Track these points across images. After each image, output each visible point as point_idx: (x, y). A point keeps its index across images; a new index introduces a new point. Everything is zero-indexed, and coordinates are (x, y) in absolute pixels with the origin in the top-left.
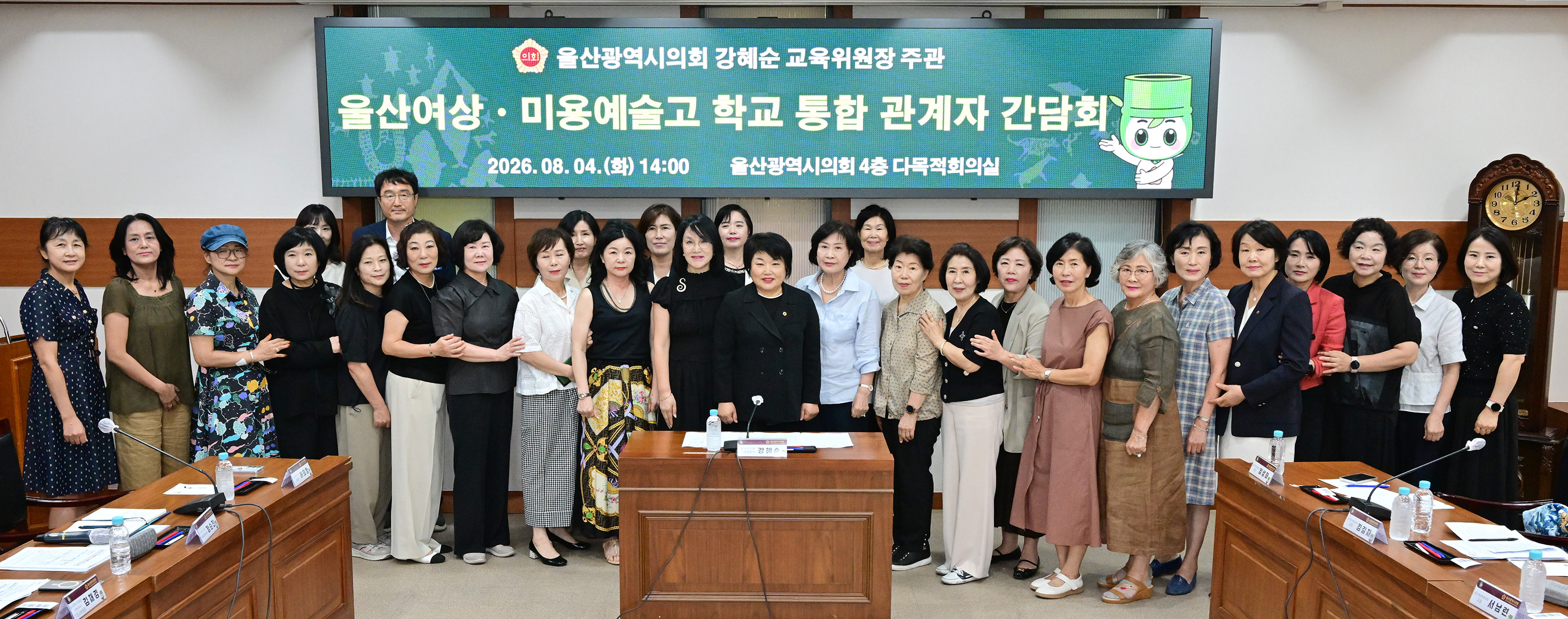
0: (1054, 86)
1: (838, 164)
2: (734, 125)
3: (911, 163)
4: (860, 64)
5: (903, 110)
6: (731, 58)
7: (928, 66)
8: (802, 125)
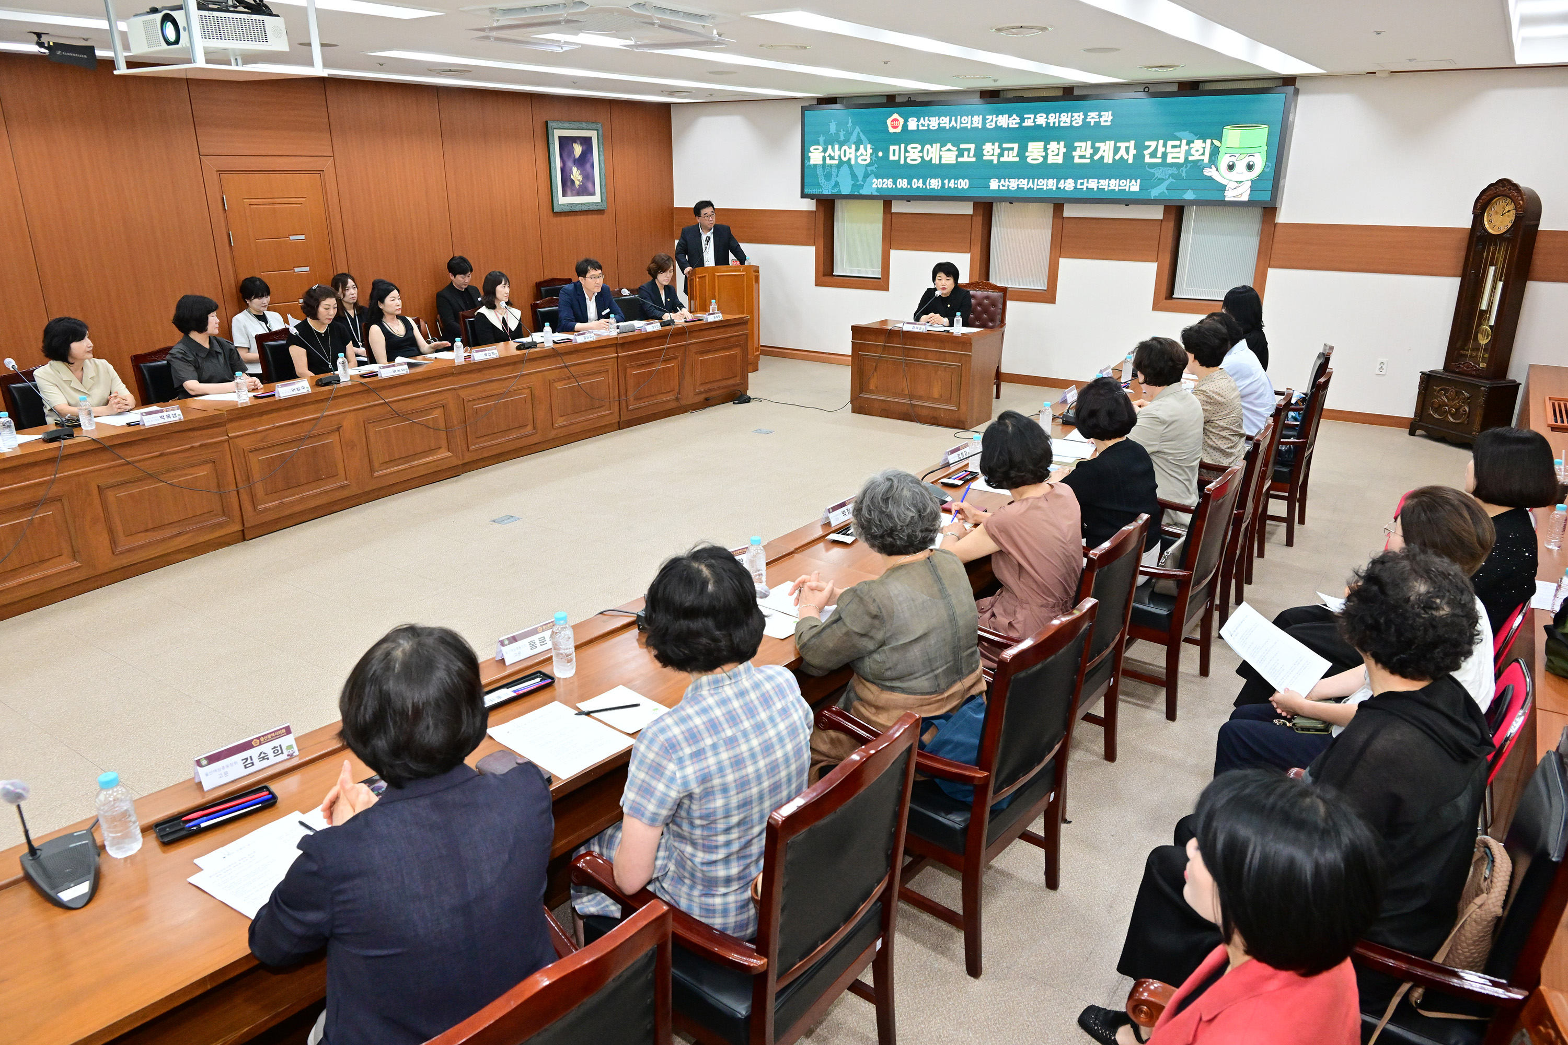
0: (1177, 134)
1: (1047, 183)
2: (992, 161)
3: (1088, 183)
4: (1064, 123)
5: (1086, 150)
6: (994, 121)
7: (1102, 123)
8: (1029, 160)
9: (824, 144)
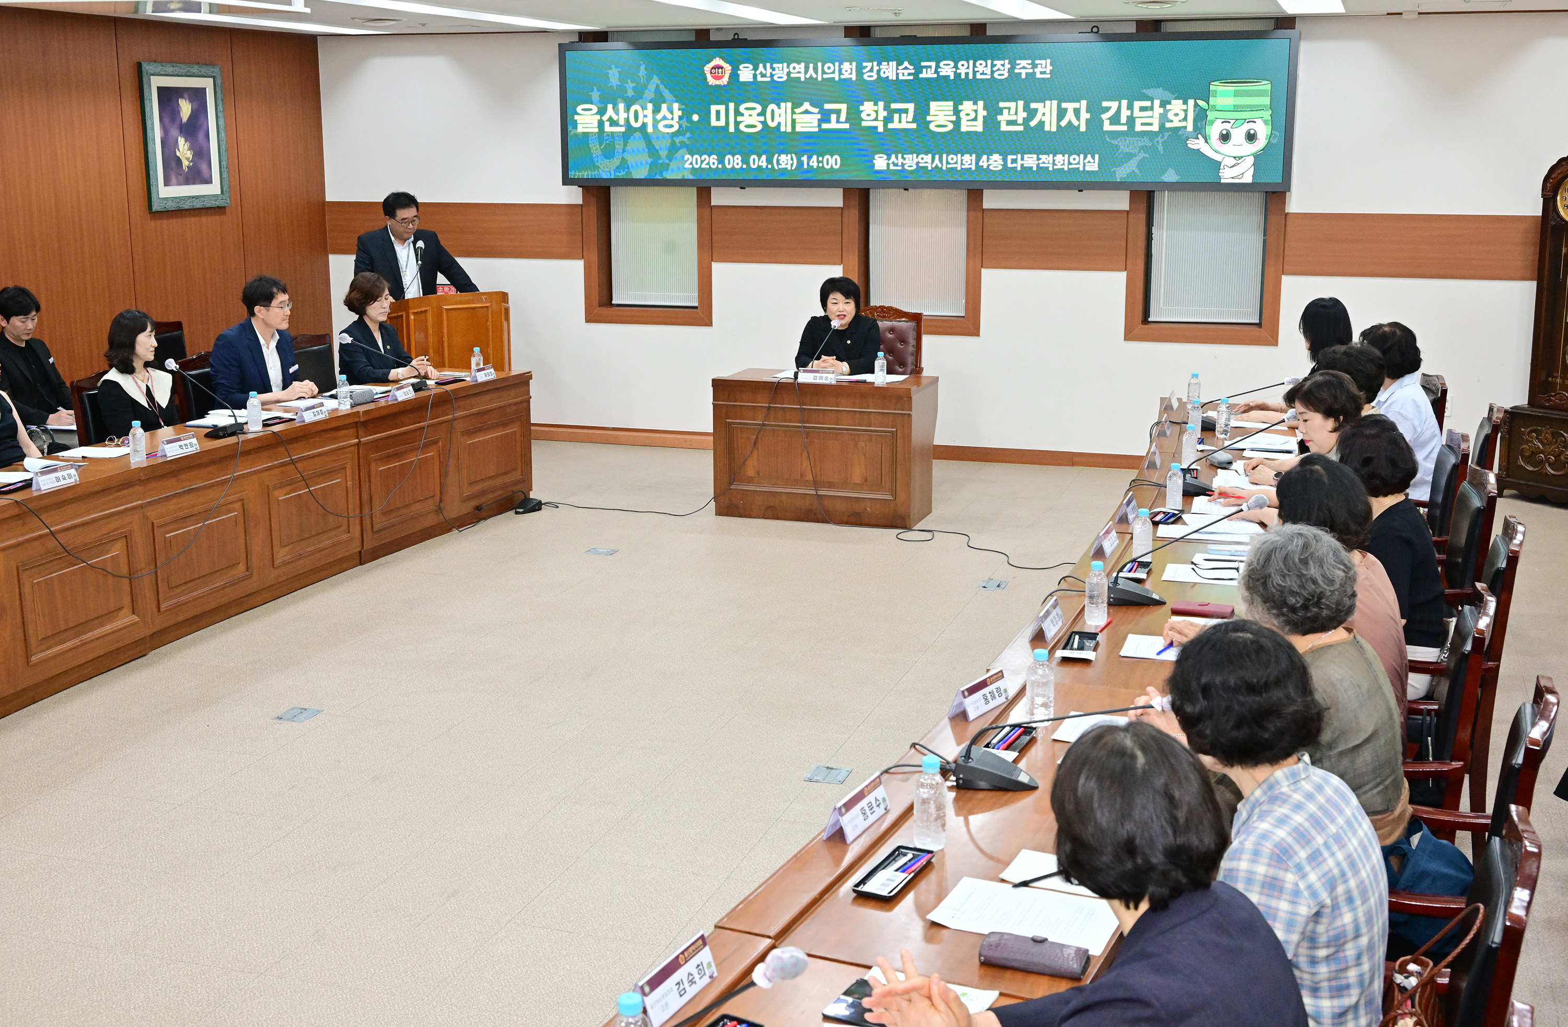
0: (1149, 92)
1: (962, 160)
2: (876, 128)
3: (1022, 159)
4: (981, 74)
5: (1016, 114)
6: (875, 71)
7: (1038, 76)
8: (932, 127)
9: (600, 102)
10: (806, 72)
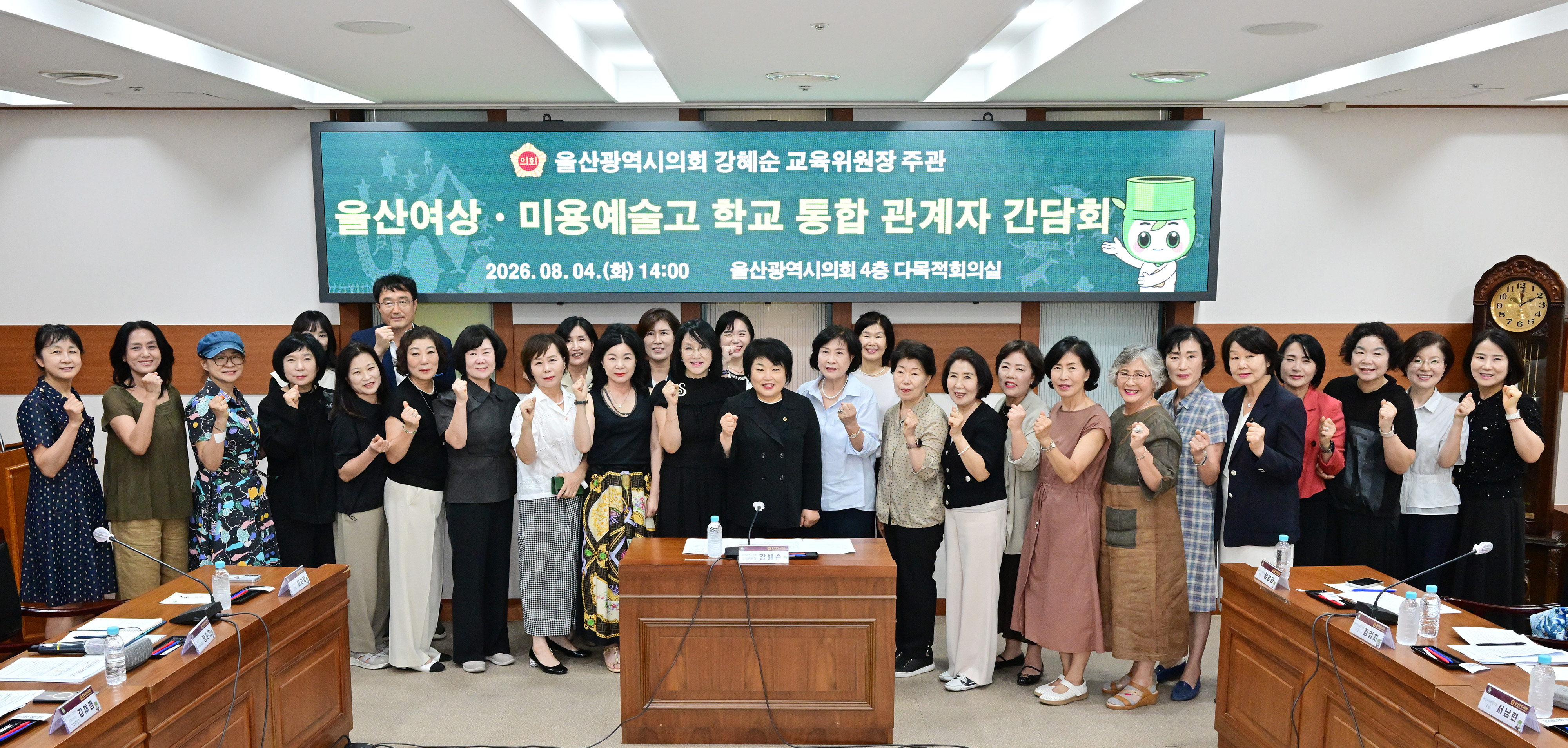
0: (1056, 189)
1: (839, 268)
2: (733, 230)
3: (912, 266)
4: (861, 167)
5: (904, 213)
6: (731, 162)
7: (930, 169)
8: (802, 229)
9: (371, 198)
10: (643, 162)
